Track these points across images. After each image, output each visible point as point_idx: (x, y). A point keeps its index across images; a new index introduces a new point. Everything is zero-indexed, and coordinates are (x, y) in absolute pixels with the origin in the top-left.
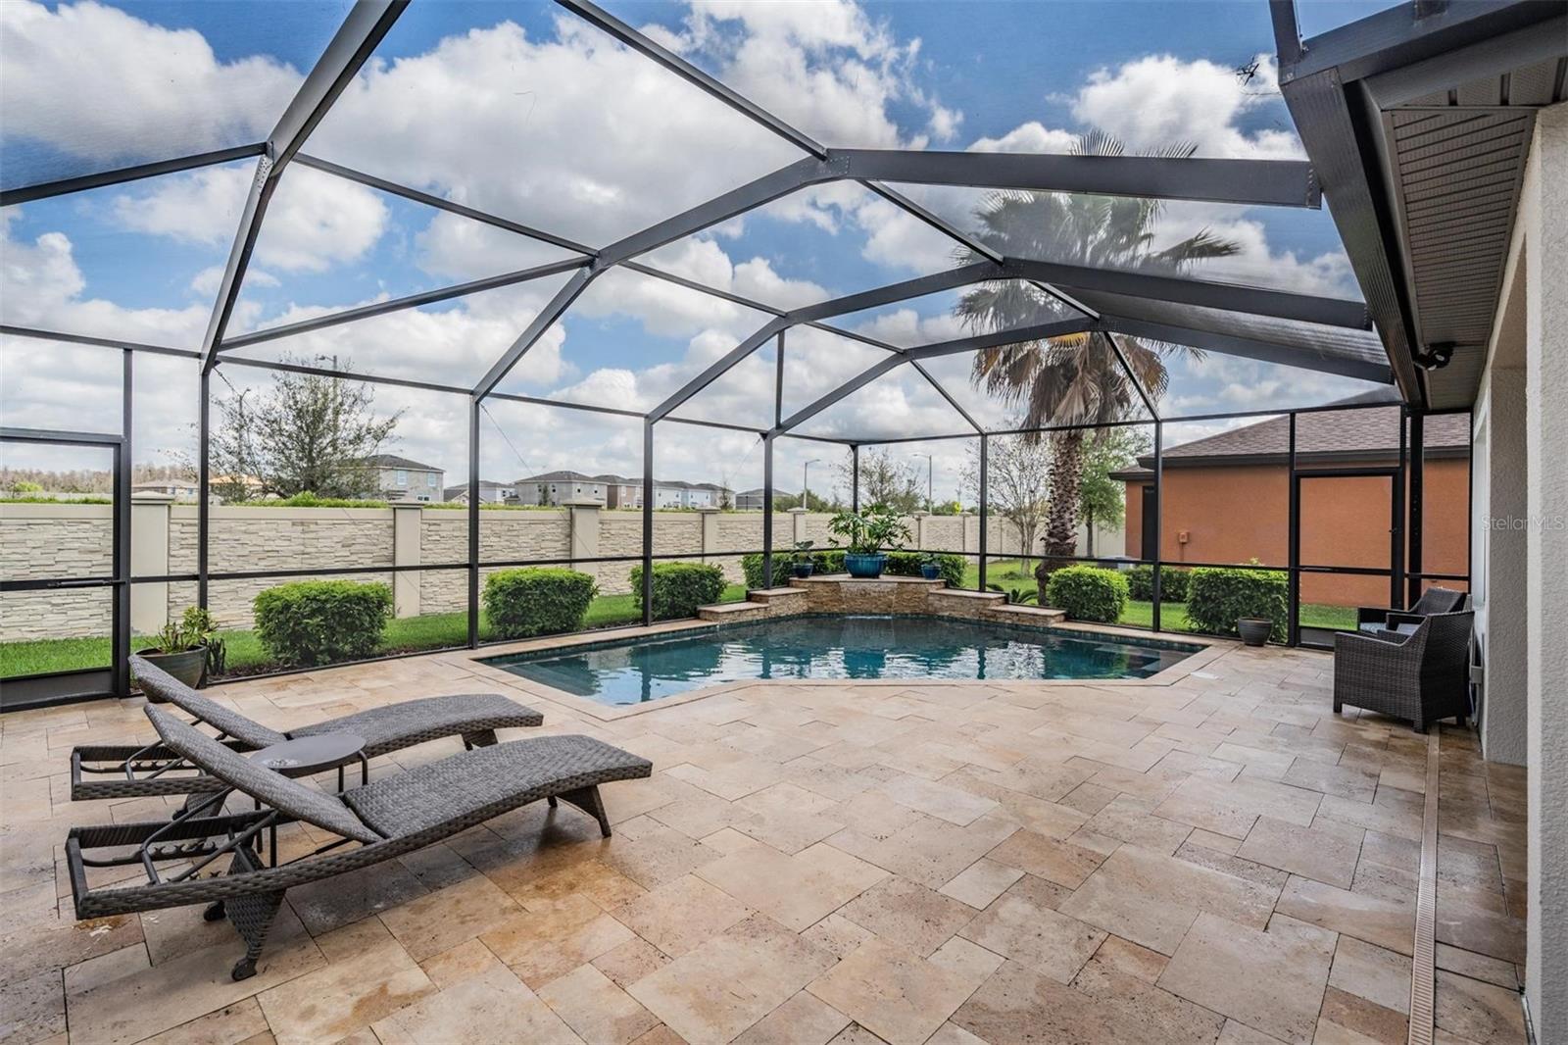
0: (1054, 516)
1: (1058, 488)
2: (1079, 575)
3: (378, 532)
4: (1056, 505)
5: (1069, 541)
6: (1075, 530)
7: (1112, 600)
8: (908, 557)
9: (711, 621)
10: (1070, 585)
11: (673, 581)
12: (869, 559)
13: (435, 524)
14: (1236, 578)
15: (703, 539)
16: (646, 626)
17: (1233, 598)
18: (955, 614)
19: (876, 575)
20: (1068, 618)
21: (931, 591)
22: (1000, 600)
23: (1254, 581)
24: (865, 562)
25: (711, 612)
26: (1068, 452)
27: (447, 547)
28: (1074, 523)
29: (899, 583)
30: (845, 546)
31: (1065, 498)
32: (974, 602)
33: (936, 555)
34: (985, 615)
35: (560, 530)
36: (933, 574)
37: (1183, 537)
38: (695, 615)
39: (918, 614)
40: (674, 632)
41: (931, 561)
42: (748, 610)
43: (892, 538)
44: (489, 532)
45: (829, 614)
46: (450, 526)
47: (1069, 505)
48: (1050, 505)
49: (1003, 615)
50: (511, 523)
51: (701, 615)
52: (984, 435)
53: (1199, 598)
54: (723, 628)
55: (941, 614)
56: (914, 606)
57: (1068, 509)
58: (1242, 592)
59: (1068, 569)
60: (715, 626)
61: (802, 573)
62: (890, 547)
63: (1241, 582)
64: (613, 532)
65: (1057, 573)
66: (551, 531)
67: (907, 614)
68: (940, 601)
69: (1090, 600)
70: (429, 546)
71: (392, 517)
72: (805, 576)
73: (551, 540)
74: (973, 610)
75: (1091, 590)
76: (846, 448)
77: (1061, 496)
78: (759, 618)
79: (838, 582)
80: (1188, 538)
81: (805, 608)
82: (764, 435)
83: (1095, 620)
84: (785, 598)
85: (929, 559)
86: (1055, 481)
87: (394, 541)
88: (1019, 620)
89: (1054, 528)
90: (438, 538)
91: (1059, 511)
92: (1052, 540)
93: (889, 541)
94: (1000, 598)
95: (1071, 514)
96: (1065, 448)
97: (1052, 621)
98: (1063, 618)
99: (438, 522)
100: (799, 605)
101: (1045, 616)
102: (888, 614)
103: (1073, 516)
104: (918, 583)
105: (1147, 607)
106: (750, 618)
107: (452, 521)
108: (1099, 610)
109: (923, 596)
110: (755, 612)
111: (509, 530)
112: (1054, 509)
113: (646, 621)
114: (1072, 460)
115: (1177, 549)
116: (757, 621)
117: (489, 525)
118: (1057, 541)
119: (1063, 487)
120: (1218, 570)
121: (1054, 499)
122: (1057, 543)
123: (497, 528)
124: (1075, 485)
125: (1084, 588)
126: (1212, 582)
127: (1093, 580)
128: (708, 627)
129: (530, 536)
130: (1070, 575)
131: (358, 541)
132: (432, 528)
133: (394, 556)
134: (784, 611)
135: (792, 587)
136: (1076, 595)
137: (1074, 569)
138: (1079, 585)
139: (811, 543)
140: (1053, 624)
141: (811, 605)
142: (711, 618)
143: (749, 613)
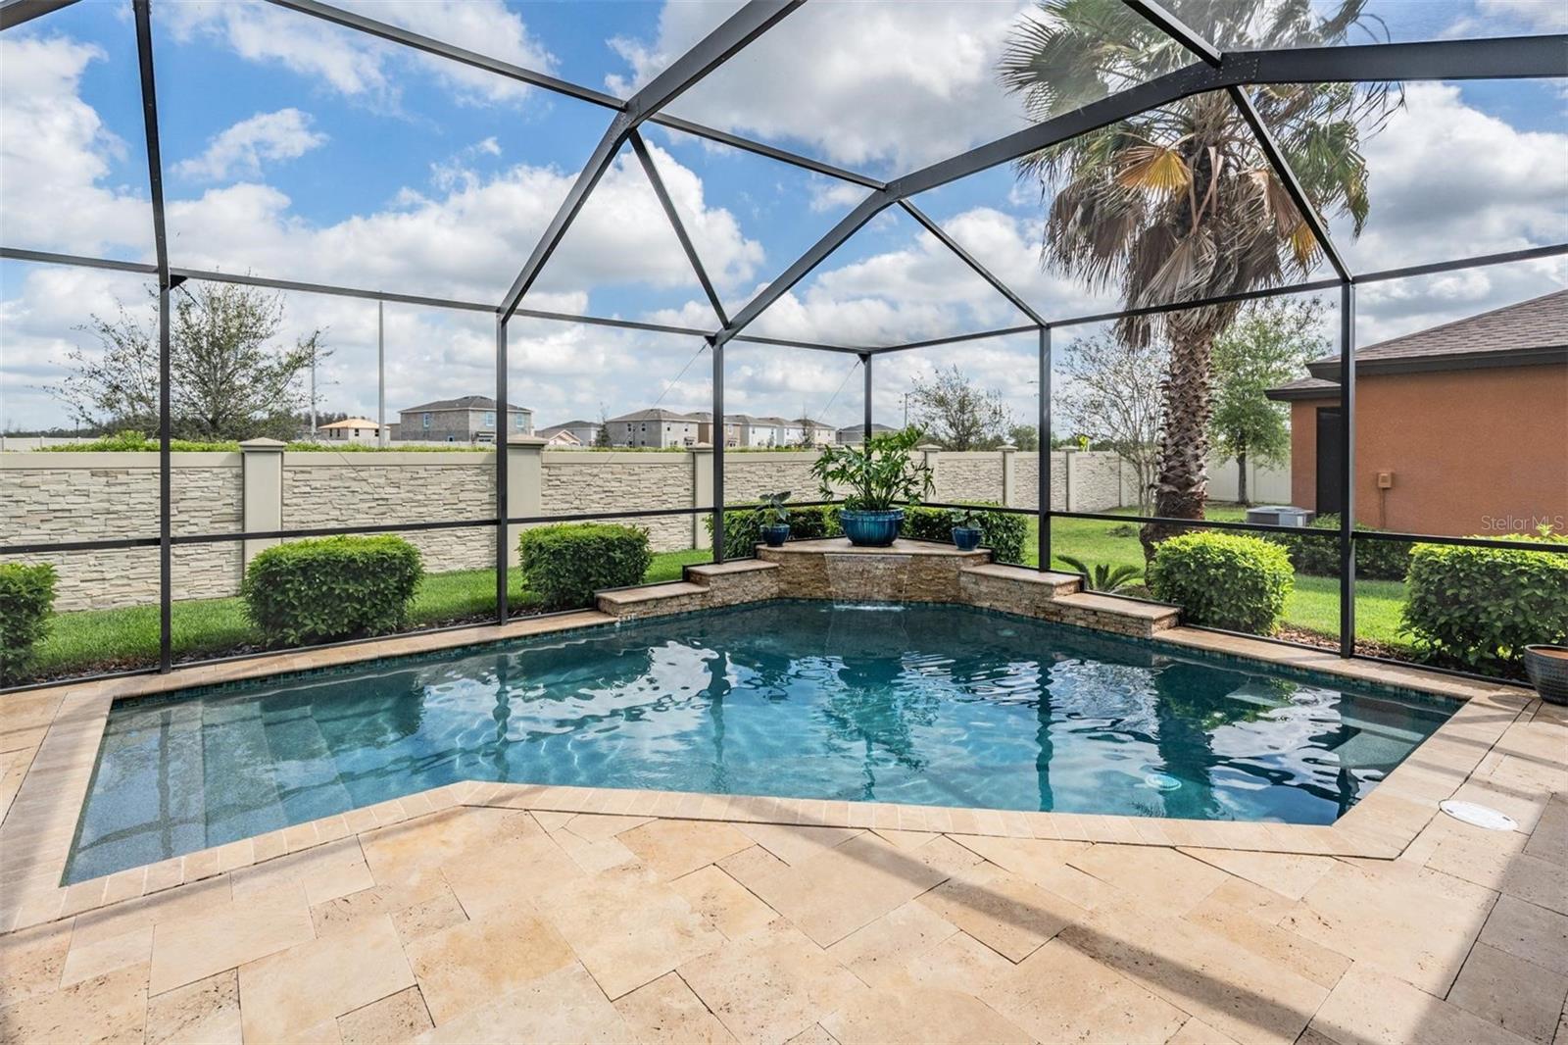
0: (1168, 452)
1: (1175, 409)
2: (1202, 549)
3: (220, 483)
4: (1171, 435)
5: (1193, 490)
6: (1203, 472)
7: (1262, 592)
8: (940, 514)
9: (610, 615)
10: (1189, 565)
11: (557, 554)
12: (873, 518)
13: (302, 472)
14: (1514, 565)
15: (694, 486)
16: (500, 624)
17: (1508, 602)
18: (999, 606)
19: (886, 542)
20: (1183, 621)
21: (964, 569)
22: (1072, 588)
23: (1552, 571)
24: (868, 524)
25: (611, 602)
26: (1191, 353)
27: (321, 501)
28: (1202, 461)
29: (914, 555)
30: (843, 498)
31: (1186, 424)
32: (1027, 588)
33: (973, 513)
34: (1044, 610)
35: (486, 478)
36: (969, 541)
37: (1384, 480)
38: (594, 605)
39: (944, 603)
40: (535, 635)
41: (966, 521)
42: (672, 597)
43: (910, 486)
44: (382, 481)
45: (810, 600)
46: (326, 474)
47: (1192, 434)
48: (1163, 435)
49: (1072, 612)
50: (415, 469)
51: (601, 604)
52: (1044, 328)
53: (1432, 599)
54: (626, 626)
55: (978, 604)
56: (939, 591)
57: (1192, 440)
58: (1526, 592)
59: (1183, 538)
60: (613, 623)
61: (775, 539)
62: (905, 499)
63: (1523, 573)
64: (564, 479)
65: (1166, 544)
66: (475, 478)
67: (927, 603)
68: (976, 583)
69: (1222, 591)
70: (295, 501)
71: (240, 464)
72: (779, 544)
73: (474, 491)
74: (1027, 602)
75: (1224, 575)
76: (855, 357)
77: (1179, 421)
78: (691, 608)
79: (822, 554)
80: (1393, 483)
81: (775, 590)
82: (712, 340)
83: (1234, 627)
84: (737, 578)
85: (962, 519)
86: (1170, 398)
87: (243, 494)
88: (1098, 622)
89: (1169, 469)
90: (308, 489)
91: (1176, 445)
92: (1166, 488)
93: (907, 492)
94: (1070, 584)
95: (1197, 448)
96: (1185, 348)
97: (1154, 627)
98: (1174, 620)
99: (309, 469)
100: (768, 587)
101: (1142, 620)
102: (896, 603)
103: (1199, 452)
104: (944, 556)
105: (1327, 589)
106: (676, 610)
107: (329, 467)
108: (1240, 609)
109: (951, 575)
110: (685, 600)
111: (412, 478)
112: (1169, 441)
113: (500, 617)
114: (1197, 365)
115: (1374, 499)
116: (690, 612)
117: (384, 472)
118: (1174, 489)
119: (1182, 407)
120: (1474, 550)
121: (1169, 425)
122: (1175, 493)
123: (395, 475)
124: (1203, 404)
125: (1212, 571)
126: (1460, 572)
127: (1228, 559)
128: (600, 626)
129: (444, 486)
130: (1188, 549)
131: (189, 495)
132: (299, 476)
133: (243, 513)
134: (736, 596)
135: (760, 559)
136: (1197, 581)
137: (1194, 539)
138: (1202, 566)
139: (786, 495)
140: (1159, 633)
141: (783, 586)
142: (610, 611)
143: (675, 602)
